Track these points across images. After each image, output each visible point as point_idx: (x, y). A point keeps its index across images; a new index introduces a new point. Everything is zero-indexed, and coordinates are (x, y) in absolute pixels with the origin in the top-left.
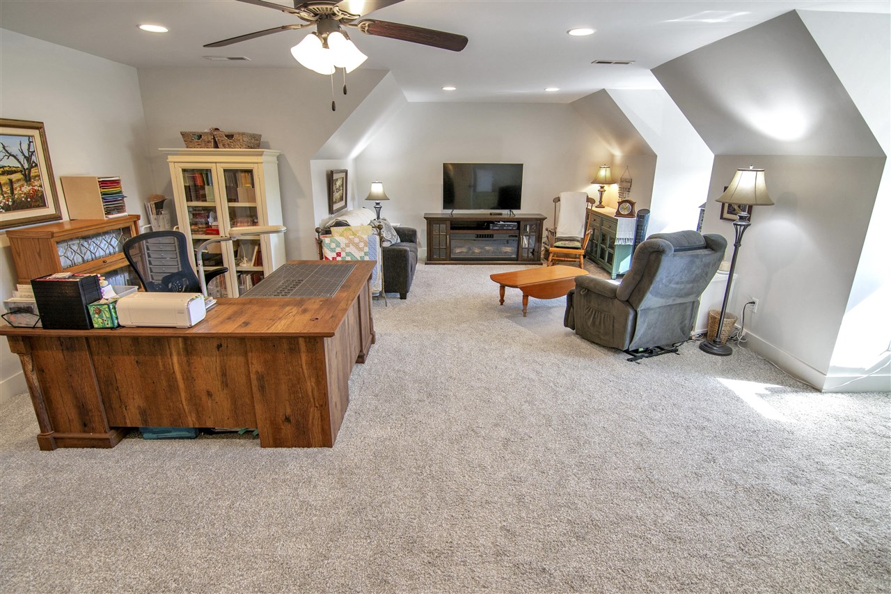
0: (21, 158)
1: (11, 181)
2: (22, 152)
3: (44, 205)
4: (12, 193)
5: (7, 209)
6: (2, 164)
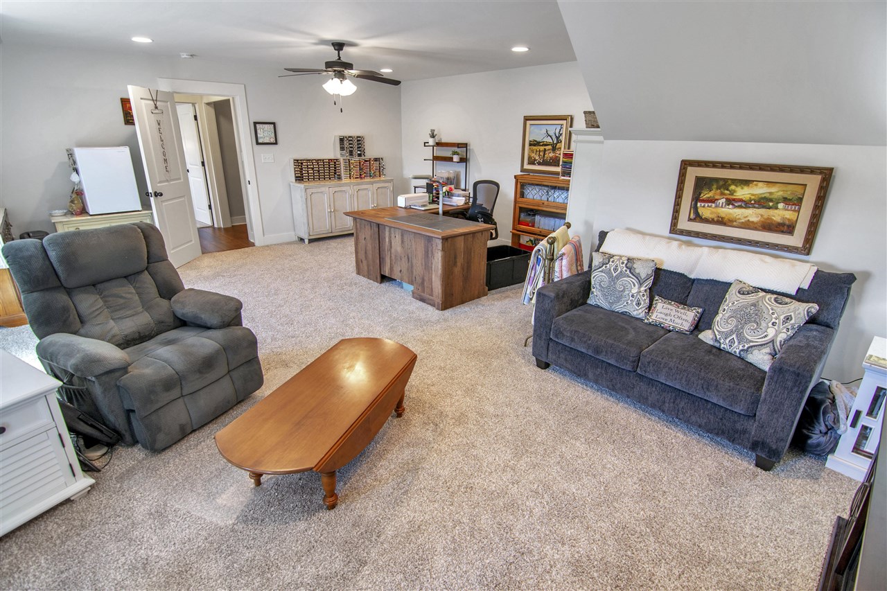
1: (545, 149)
2: (555, 134)
3: (557, 165)
4: (544, 156)
5: (539, 164)
6: (544, 140)
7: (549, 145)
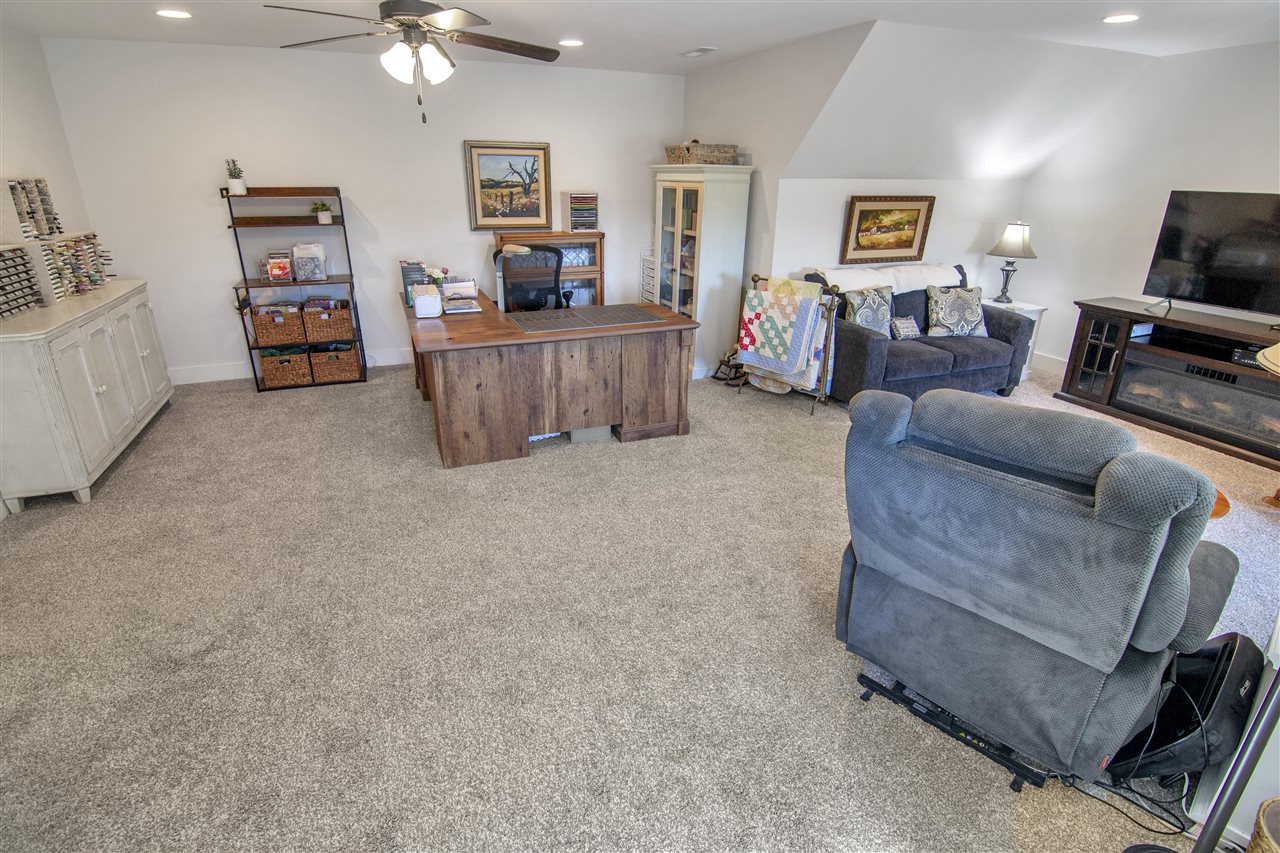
0: (524, 174)
1: (511, 193)
2: (526, 170)
3: (538, 215)
4: (511, 203)
5: (504, 215)
6: (507, 179)
7: (517, 186)
